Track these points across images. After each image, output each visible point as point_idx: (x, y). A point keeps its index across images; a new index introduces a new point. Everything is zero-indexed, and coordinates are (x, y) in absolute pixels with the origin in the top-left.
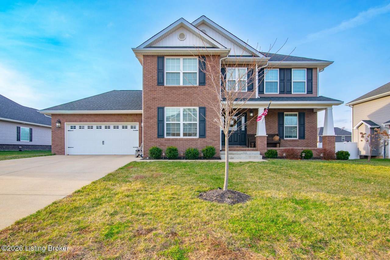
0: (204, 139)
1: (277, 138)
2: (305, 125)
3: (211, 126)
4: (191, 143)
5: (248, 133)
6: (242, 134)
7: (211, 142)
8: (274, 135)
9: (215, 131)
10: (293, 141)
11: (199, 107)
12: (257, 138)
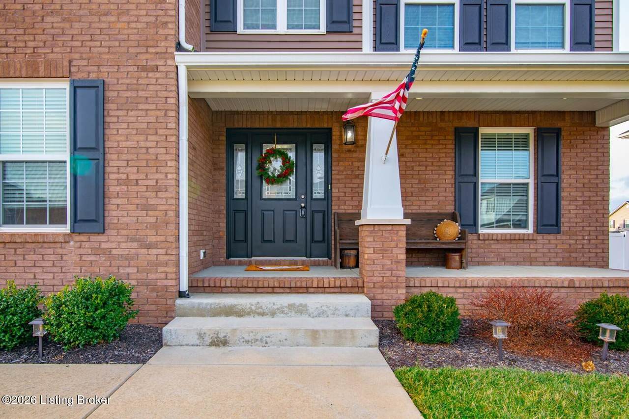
0: (95, 238)
1: (450, 230)
2: (563, 176)
3: (133, 177)
4: (35, 257)
5: (335, 209)
6: (314, 212)
7: (133, 251)
8: (438, 218)
9: (152, 202)
10: (512, 239)
11: (73, 82)
12: (363, 233)
